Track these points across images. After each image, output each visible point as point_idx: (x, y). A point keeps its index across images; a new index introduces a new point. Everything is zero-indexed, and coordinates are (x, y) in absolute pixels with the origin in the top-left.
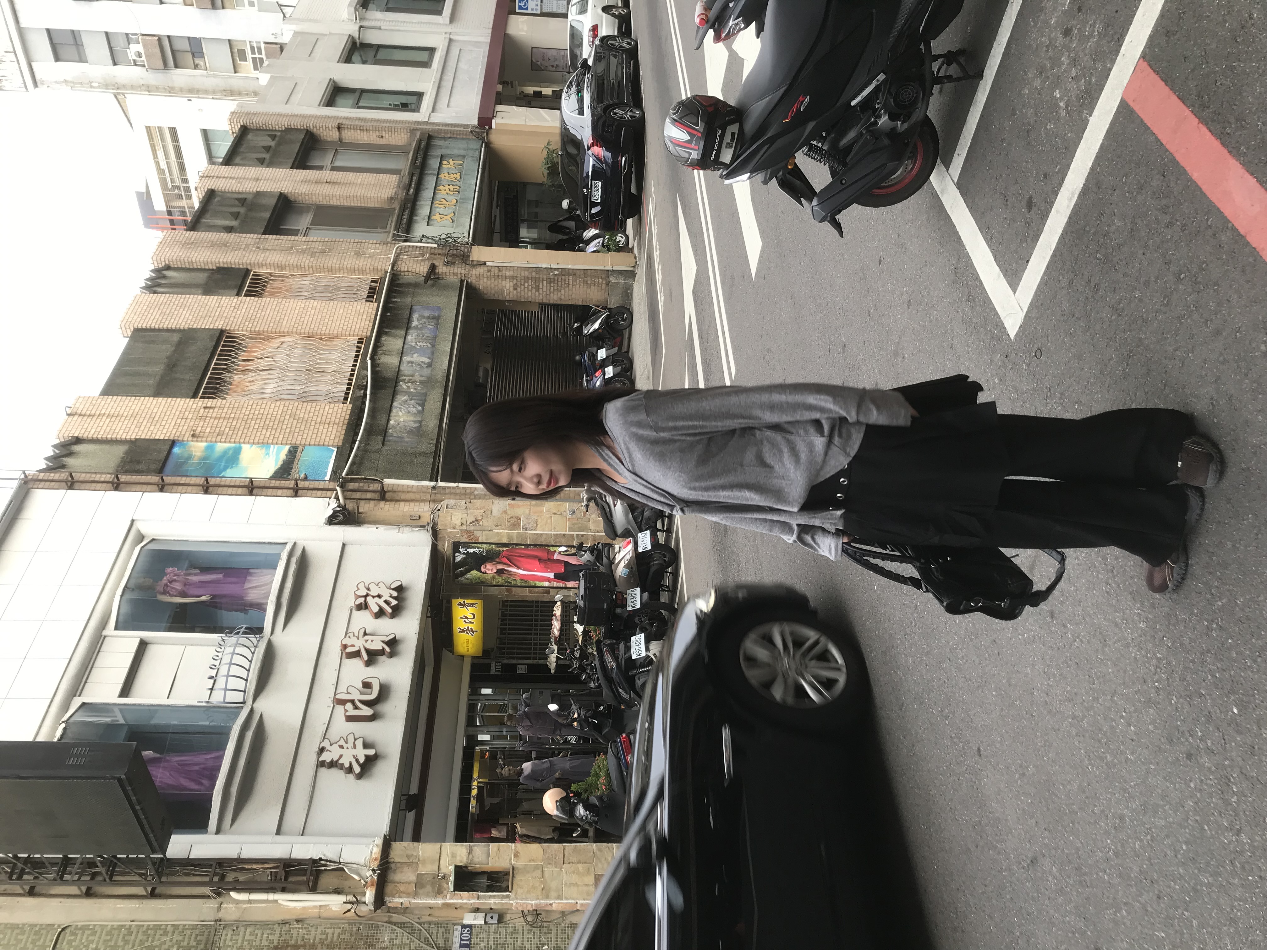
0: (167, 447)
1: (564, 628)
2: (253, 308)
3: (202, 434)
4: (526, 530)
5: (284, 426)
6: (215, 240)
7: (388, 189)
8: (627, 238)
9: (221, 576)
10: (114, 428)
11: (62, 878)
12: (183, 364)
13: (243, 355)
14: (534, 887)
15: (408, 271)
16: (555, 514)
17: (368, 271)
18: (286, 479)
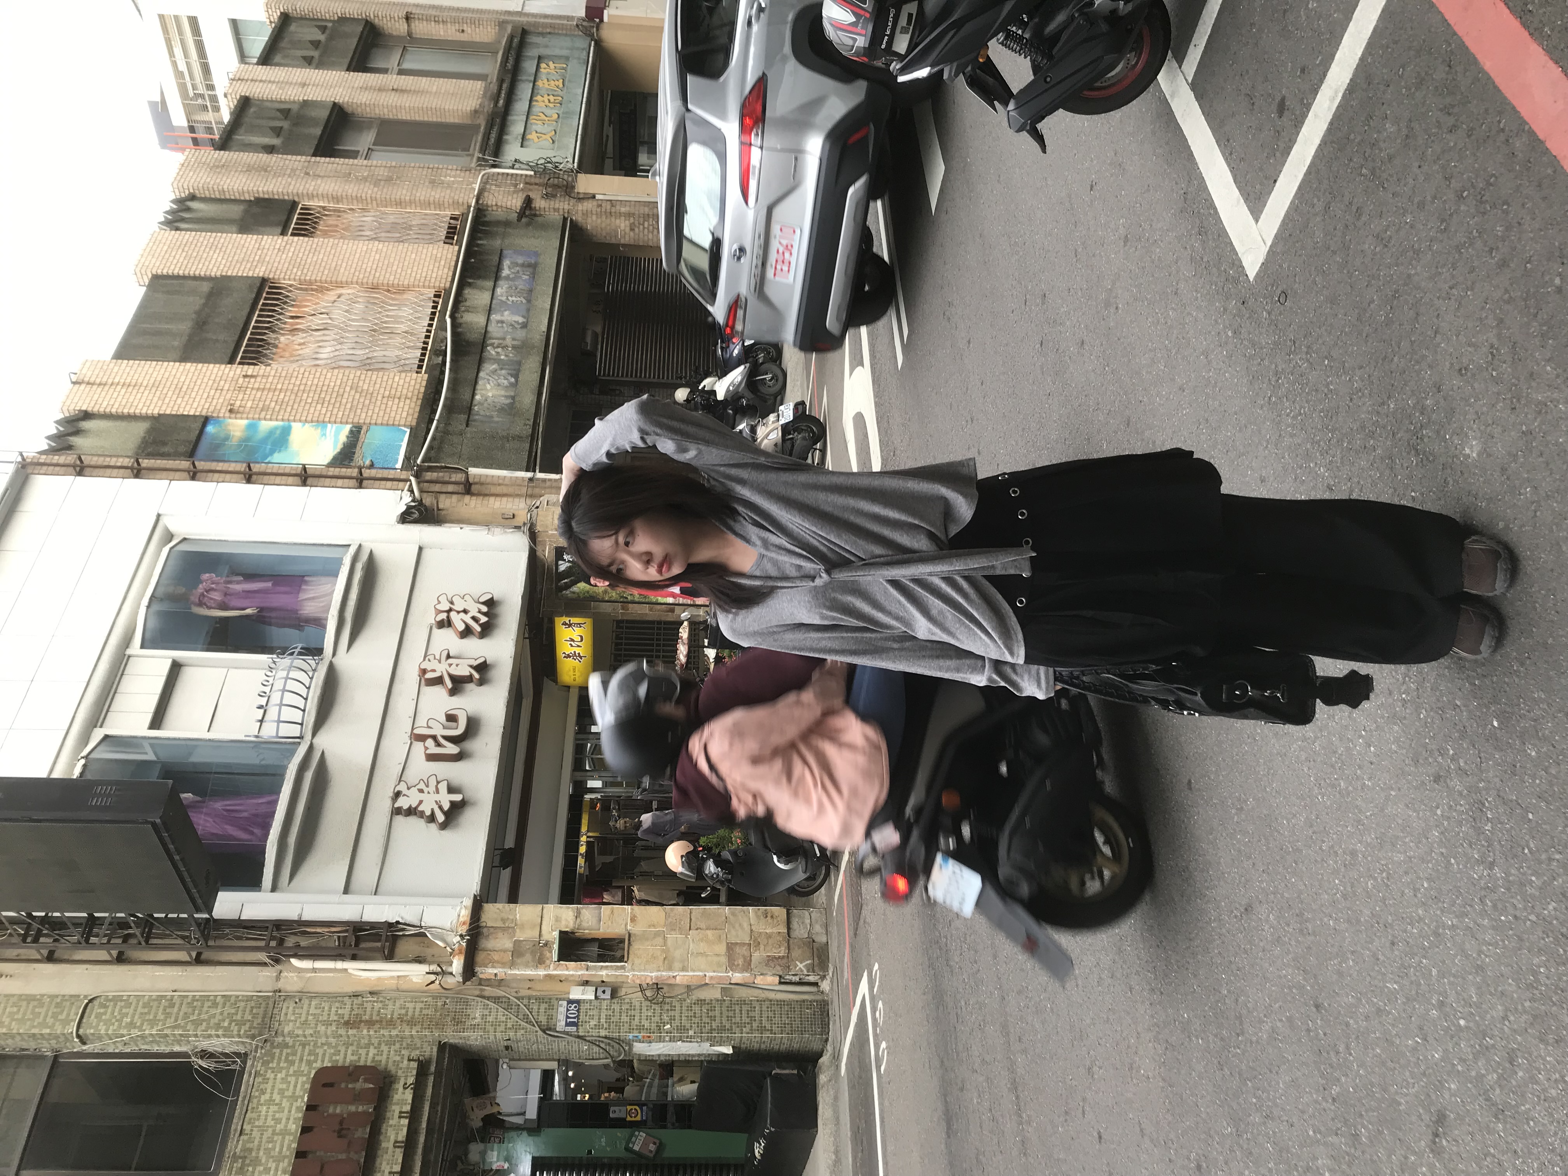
0: (198, 425)
1: (692, 653)
2: (302, 250)
3: (241, 409)
5: (344, 401)
6: (252, 163)
7: (471, 99)
9: (269, 584)
10: (131, 400)
11: (87, 941)
12: (217, 320)
13: (292, 311)
14: (654, 957)
15: (496, 205)
17: (446, 205)
18: (348, 467)
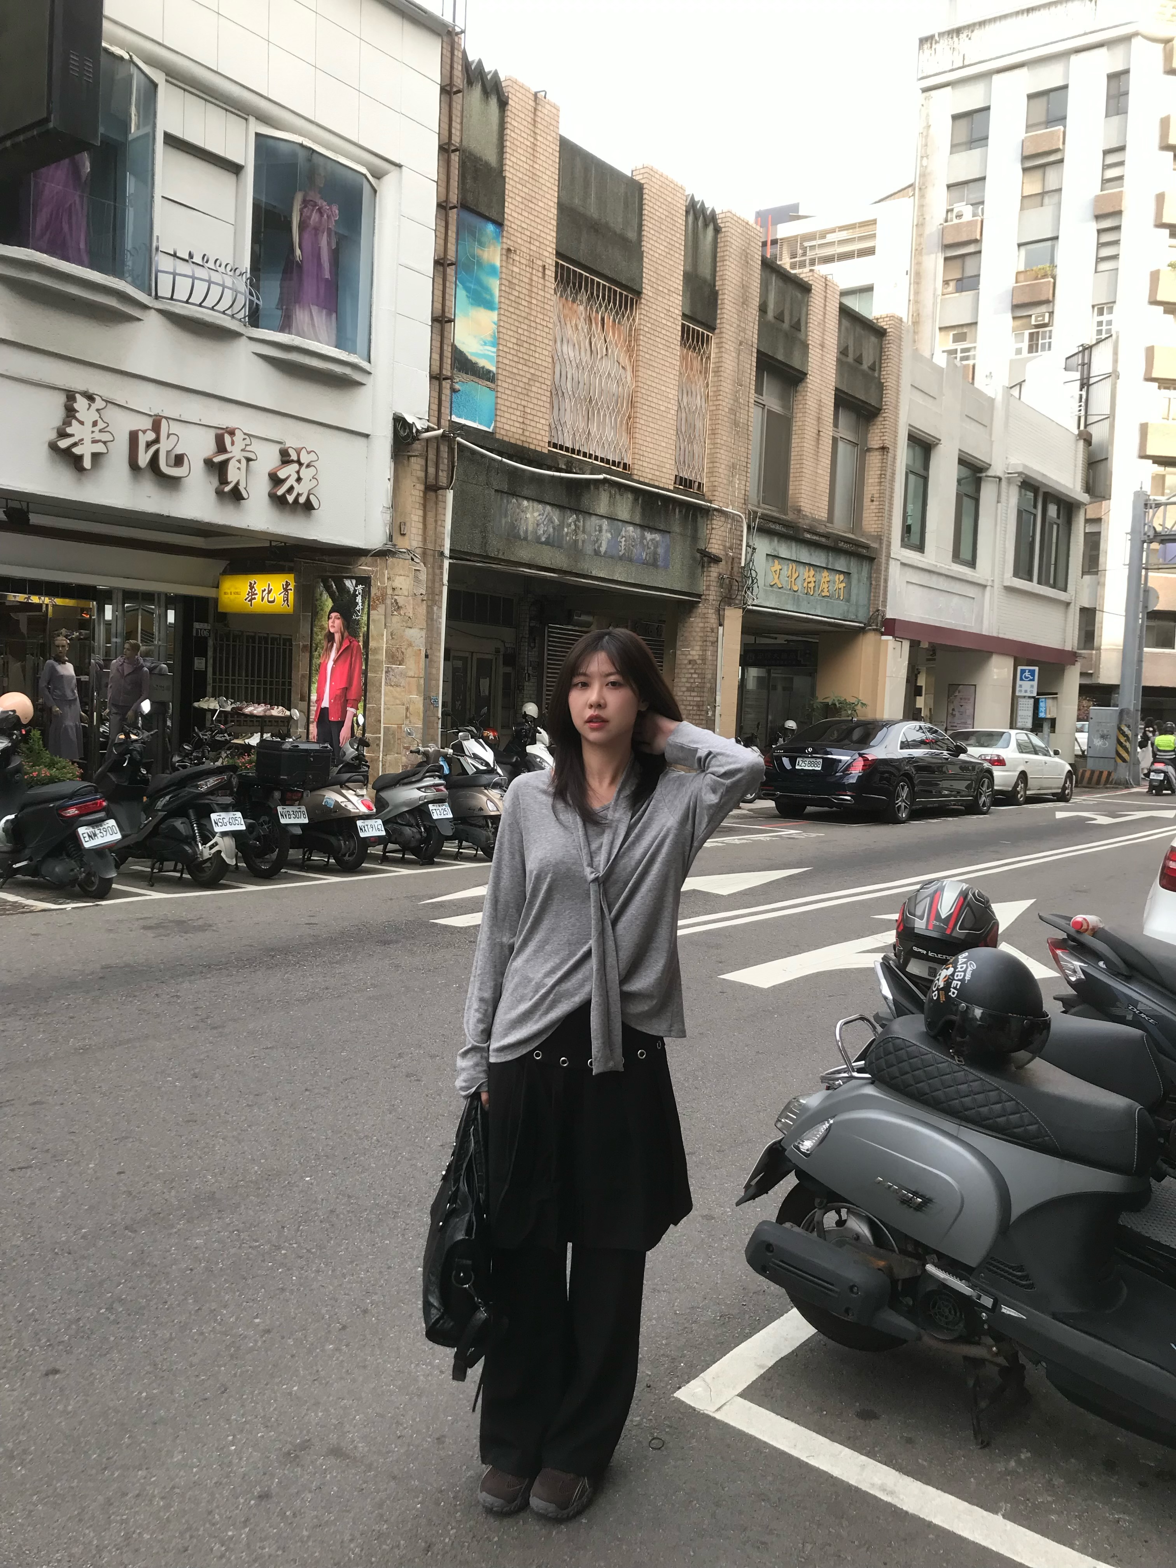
0: (494, 216)
1: (255, 719)
2: (668, 334)
3: (511, 261)
4: (386, 672)
5: (520, 366)
6: (750, 290)
7: (811, 507)
8: (751, 801)
9: (327, 275)
10: (519, 150)
12: (599, 242)
13: (609, 319)
15: (713, 529)
16: (407, 709)
17: (712, 479)
18: (452, 368)
